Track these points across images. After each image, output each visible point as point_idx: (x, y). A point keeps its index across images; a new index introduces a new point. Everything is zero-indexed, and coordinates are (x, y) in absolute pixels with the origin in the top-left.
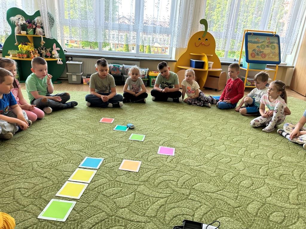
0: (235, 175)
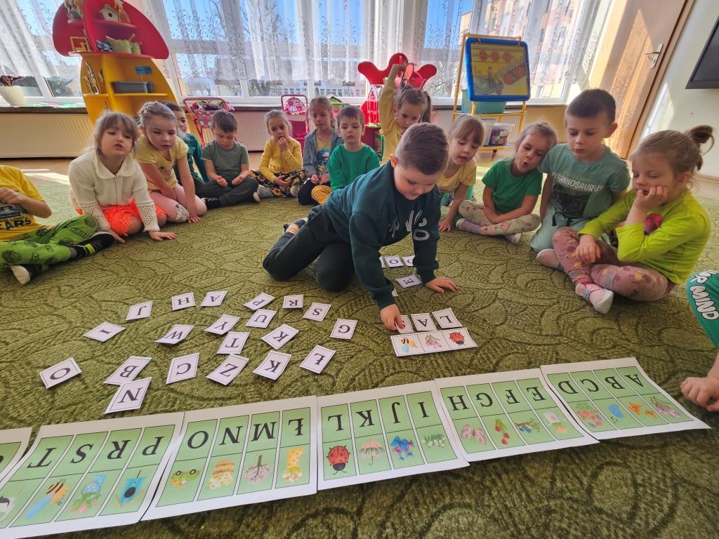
0: (483, 341)
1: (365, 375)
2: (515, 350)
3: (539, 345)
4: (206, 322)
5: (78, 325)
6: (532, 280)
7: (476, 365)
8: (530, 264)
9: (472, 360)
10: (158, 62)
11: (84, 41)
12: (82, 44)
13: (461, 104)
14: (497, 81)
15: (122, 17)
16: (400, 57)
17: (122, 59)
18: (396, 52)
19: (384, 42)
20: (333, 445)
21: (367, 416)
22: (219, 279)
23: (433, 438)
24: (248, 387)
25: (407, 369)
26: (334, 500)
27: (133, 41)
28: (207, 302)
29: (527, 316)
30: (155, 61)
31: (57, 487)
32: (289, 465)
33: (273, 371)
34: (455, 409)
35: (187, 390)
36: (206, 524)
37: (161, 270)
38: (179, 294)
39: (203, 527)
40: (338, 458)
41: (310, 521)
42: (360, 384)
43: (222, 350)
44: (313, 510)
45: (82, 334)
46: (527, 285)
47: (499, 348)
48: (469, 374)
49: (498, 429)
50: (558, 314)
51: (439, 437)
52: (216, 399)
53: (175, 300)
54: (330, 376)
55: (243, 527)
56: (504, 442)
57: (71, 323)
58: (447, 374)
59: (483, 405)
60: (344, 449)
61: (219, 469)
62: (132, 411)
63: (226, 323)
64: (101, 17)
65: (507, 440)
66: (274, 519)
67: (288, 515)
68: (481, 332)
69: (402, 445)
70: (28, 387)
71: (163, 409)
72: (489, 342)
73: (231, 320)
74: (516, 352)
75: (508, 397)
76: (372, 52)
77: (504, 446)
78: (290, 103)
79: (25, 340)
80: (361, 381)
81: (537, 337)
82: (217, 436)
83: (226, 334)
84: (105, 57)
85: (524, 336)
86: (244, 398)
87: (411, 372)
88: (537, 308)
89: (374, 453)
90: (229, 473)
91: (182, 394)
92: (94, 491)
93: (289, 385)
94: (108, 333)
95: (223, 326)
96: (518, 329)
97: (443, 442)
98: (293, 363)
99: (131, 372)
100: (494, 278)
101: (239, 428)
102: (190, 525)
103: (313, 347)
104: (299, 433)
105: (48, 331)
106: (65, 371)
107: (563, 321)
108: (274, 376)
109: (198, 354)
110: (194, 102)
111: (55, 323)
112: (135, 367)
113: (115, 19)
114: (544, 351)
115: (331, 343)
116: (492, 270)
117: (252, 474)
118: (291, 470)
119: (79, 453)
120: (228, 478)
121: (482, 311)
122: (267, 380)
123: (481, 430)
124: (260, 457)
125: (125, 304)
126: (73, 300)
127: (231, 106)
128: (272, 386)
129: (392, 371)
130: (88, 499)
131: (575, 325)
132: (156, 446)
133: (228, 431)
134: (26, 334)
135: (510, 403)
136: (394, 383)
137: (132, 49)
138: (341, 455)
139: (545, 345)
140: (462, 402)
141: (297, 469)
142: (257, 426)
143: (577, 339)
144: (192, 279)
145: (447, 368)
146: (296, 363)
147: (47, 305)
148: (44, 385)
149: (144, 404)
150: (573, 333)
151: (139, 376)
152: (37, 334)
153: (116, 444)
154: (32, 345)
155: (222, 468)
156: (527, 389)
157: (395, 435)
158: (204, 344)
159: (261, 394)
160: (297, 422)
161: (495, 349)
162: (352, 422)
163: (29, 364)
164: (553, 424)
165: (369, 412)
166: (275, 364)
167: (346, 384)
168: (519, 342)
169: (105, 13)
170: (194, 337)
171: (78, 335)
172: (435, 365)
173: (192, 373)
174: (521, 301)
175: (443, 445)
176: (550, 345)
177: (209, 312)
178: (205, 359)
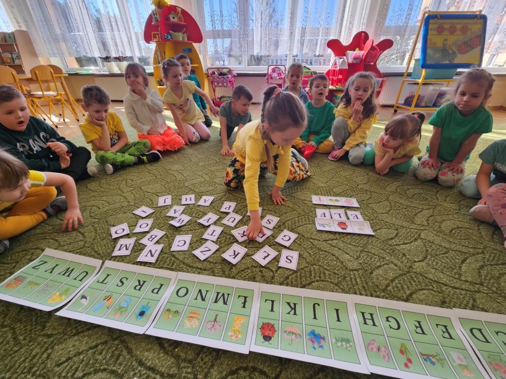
1: (297, 277)
2: (431, 287)
3: (457, 288)
4: (199, 215)
5: (132, 204)
6: (458, 228)
7: (390, 291)
8: (457, 213)
9: (387, 286)
10: (195, 45)
11: (158, 34)
12: (157, 36)
13: (412, 71)
14: (450, 51)
15: (180, 19)
16: (363, 34)
17: (176, 44)
18: (360, 31)
19: (351, 23)
20: (266, 321)
21: (293, 307)
22: (210, 188)
23: (342, 340)
24: (217, 265)
25: (330, 280)
26: (260, 363)
27: (184, 33)
28: (201, 202)
29: (447, 260)
30: (194, 44)
31: (108, 298)
32: (234, 327)
33: (234, 258)
34: (365, 323)
35: (181, 257)
36: (179, 348)
37: (179, 177)
38: (187, 194)
39: (176, 350)
40: (267, 332)
41: (242, 372)
42: (292, 282)
43: (205, 236)
44: (244, 365)
45: (133, 210)
46: (451, 231)
47: (414, 281)
48: (383, 297)
49: (402, 352)
50: (481, 264)
51: (348, 341)
52: (197, 268)
53: (184, 197)
54: (272, 271)
55: (199, 359)
56: (406, 365)
57: (129, 202)
58: (363, 292)
59: (391, 327)
60: (273, 326)
61: (191, 315)
62: (151, 263)
63: (210, 218)
64: (168, 19)
65: (409, 364)
66: (218, 361)
67: (228, 362)
68: (399, 264)
69: (316, 338)
70: (105, 235)
71: (166, 266)
72: (405, 274)
73: (213, 217)
74: (431, 290)
75: (417, 327)
76: (340, 32)
77: (406, 369)
78: (274, 71)
79: (108, 208)
80: (293, 280)
81: (455, 281)
82: (193, 293)
83: (209, 226)
84: (168, 43)
85: (442, 276)
86: (213, 271)
87: (332, 283)
88: (458, 253)
89: (294, 336)
90: (196, 320)
91: (178, 259)
92: (125, 306)
93: (243, 271)
94: (145, 212)
95: (209, 220)
96: (436, 269)
97: (350, 346)
98: (248, 256)
99: (153, 239)
100: (420, 219)
101: (207, 291)
102: (170, 345)
103: (263, 247)
104: (244, 307)
105: (118, 205)
106: (122, 230)
107: (485, 272)
108: (234, 261)
109: (191, 235)
110: (213, 70)
111: (122, 201)
112: (156, 236)
113: (176, 20)
114: (461, 295)
115: (276, 247)
116: (419, 212)
117: (210, 325)
118: (234, 331)
119: (121, 281)
120: (195, 323)
121: (404, 246)
122: (229, 263)
123: (386, 349)
124: (217, 315)
125: (157, 195)
126: (132, 189)
127: (235, 73)
128: (232, 268)
129: (318, 278)
130: (121, 310)
131: (499, 278)
132: (159, 289)
133: (200, 291)
134: (108, 204)
135: (417, 333)
136: (318, 288)
137: (183, 38)
138: (270, 330)
139: (462, 289)
140: (372, 319)
141: (239, 331)
142: (218, 293)
143: (499, 292)
144: (195, 186)
145: (364, 287)
146: (250, 256)
147: (120, 189)
148: (111, 236)
149: (157, 260)
150: (496, 285)
151: (157, 242)
152: (112, 206)
153: (139, 281)
154: (110, 211)
155: (193, 315)
156: (437, 325)
157: (312, 328)
158: (195, 230)
159: (224, 272)
160: (244, 298)
161: (410, 282)
162: (282, 309)
163: (107, 222)
164: (459, 364)
165: (295, 304)
166: (236, 253)
167: (282, 280)
168: (435, 281)
169: (171, 17)
170: (191, 224)
171: (131, 210)
172: (354, 282)
173: (185, 248)
174: (443, 244)
175: (350, 349)
176: (469, 291)
177: (202, 209)
178: (195, 239)
